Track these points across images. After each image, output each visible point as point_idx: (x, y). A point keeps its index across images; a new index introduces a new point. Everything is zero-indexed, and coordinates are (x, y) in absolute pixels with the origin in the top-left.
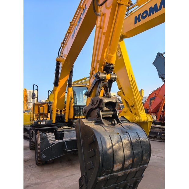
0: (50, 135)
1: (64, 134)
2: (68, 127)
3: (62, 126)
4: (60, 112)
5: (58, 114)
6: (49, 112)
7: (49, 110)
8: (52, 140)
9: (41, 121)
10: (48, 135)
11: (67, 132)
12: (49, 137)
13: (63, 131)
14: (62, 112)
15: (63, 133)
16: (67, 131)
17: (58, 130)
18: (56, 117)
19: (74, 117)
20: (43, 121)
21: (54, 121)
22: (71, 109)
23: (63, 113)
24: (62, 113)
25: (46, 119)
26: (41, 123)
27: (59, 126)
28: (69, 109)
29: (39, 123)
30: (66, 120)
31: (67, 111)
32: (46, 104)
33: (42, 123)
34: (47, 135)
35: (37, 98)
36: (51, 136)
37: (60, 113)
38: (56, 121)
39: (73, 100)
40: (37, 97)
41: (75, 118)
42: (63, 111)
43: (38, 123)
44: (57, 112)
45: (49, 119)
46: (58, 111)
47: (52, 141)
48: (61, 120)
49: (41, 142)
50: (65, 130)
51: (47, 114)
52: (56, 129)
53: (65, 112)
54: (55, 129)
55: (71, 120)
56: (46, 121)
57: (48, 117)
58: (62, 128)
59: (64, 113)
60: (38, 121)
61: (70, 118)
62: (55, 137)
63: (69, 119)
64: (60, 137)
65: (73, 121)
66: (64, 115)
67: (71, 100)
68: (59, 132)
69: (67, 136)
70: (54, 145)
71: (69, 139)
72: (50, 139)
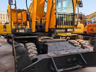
0: (30, 45)
1: (47, 45)
2: (48, 37)
3: (42, 36)
4: (40, 20)
5: (38, 22)
6: (28, 20)
7: (28, 19)
8: (33, 52)
9: (19, 29)
10: (28, 46)
11: (51, 44)
12: (29, 48)
13: (46, 42)
14: (42, 21)
15: (46, 44)
16: (50, 42)
17: (40, 40)
18: (36, 27)
19: (56, 26)
20: (21, 29)
21: (34, 31)
22: (52, 18)
23: (43, 21)
24: (43, 22)
25: (25, 28)
26: (19, 31)
27: (39, 35)
28: (50, 18)
29: (17, 31)
30: (47, 30)
31: (48, 20)
32: (24, 12)
33: (20, 32)
34: (27, 45)
35: (15, 5)
36: (31, 47)
37: (40, 22)
38: (36, 30)
39: (55, 5)
40: (15, 4)
41: (58, 27)
42: (43, 20)
43: (16, 31)
44: (37, 20)
45: (28, 27)
46: (37, 19)
47: (34, 54)
48: (40, 30)
49: (18, 58)
50: (48, 40)
51: (26, 22)
52: (37, 39)
53: (45, 20)
55: (52, 30)
56: (24, 29)
57: (27, 26)
58: (42, 38)
60: (15, 30)
61: (50, 27)
62: (36, 49)
63: (49, 29)
64: (42, 49)
65: (54, 31)
66: (44, 24)
67: (53, 6)
68: (41, 43)
69: (52, 48)
70: (37, 63)
71: (56, 53)
72: (31, 52)
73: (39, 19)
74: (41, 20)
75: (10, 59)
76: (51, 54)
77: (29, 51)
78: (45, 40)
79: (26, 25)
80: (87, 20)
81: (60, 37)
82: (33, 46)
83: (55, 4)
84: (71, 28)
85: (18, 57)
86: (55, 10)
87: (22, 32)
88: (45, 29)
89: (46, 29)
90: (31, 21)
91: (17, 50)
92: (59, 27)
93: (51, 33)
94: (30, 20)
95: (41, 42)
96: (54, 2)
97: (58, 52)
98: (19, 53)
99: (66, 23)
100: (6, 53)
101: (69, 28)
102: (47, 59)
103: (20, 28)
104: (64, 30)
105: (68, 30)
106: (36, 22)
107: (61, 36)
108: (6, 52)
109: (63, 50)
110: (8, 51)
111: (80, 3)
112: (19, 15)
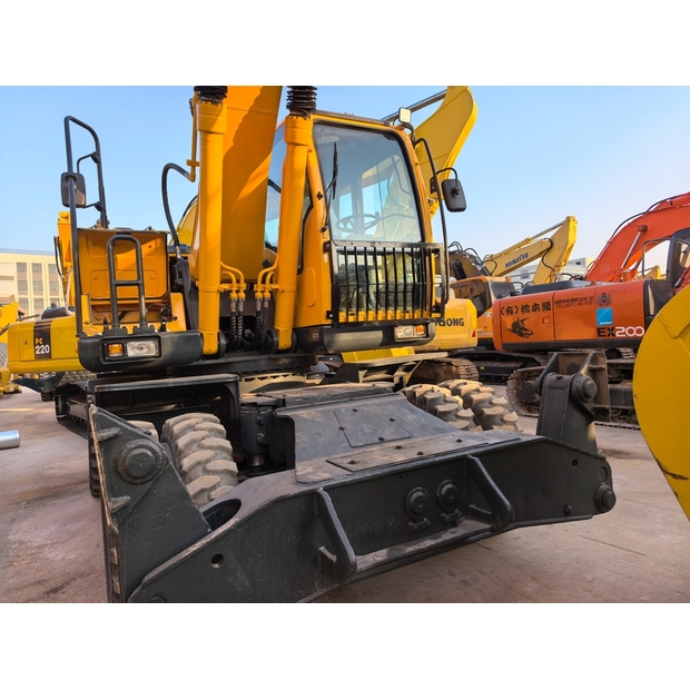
0: (192, 428)
1: (289, 422)
3: (257, 373)
4: (244, 286)
5: (234, 295)
6: (176, 288)
7: (179, 281)
8: (210, 466)
9: (124, 340)
10: (183, 432)
11: (312, 411)
12: (188, 445)
13: (282, 403)
14: (258, 287)
15: (281, 413)
16: (306, 400)
17: (247, 397)
19: (336, 318)
21: (211, 344)
22: (310, 270)
23: (262, 292)
24: (259, 295)
25: (163, 329)
26: (124, 350)
27: (240, 368)
28: (300, 271)
29: (115, 351)
30: (284, 340)
31: (286, 283)
32: (152, 243)
33: (131, 353)
34: (176, 428)
35: (100, 207)
37: (242, 295)
38: (223, 341)
40: (96, 199)
41: (342, 317)
42: (263, 282)
43: (105, 351)
44: (226, 286)
45: (179, 325)
46: (230, 281)
48: (249, 339)
50: (290, 394)
51: (166, 300)
52: (232, 389)
53: (275, 286)
54: (221, 388)
55: (316, 336)
56: (157, 338)
57: (171, 318)
58: (258, 383)
59: (268, 295)
60: (105, 342)
61: (304, 323)
62: (227, 444)
63: (299, 333)
64: (260, 444)
65: (326, 339)
66: (266, 304)
67: (311, 207)
68: (254, 411)
69: (320, 435)
70: (237, 525)
71: (345, 463)
72: (199, 463)
73: (238, 281)
74: (251, 284)
75: (77, 518)
76: (313, 470)
77: (186, 463)
78: (278, 394)
79: (167, 315)
80: (488, 278)
81: (361, 373)
82: (211, 430)
83: (320, 196)
84: (414, 323)
85: (123, 500)
86: (323, 230)
87: (144, 353)
88: (272, 332)
89: (277, 331)
90: (192, 295)
91: (116, 461)
92: (351, 319)
93: (306, 351)
94: (188, 287)
95: (255, 404)
96: (318, 188)
97: (356, 454)
98: (128, 474)
99: (388, 297)
100: (52, 484)
101: (404, 323)
102: (296, 497)
103: (130, 332)
104: (378, 335)
105: (401, 332)
106: (225, 296)
107: (363, 367)
108: (50, 478)
109: (381, 439)
110: (62, 472)
111: (449, 190)
112: (125, 259)
